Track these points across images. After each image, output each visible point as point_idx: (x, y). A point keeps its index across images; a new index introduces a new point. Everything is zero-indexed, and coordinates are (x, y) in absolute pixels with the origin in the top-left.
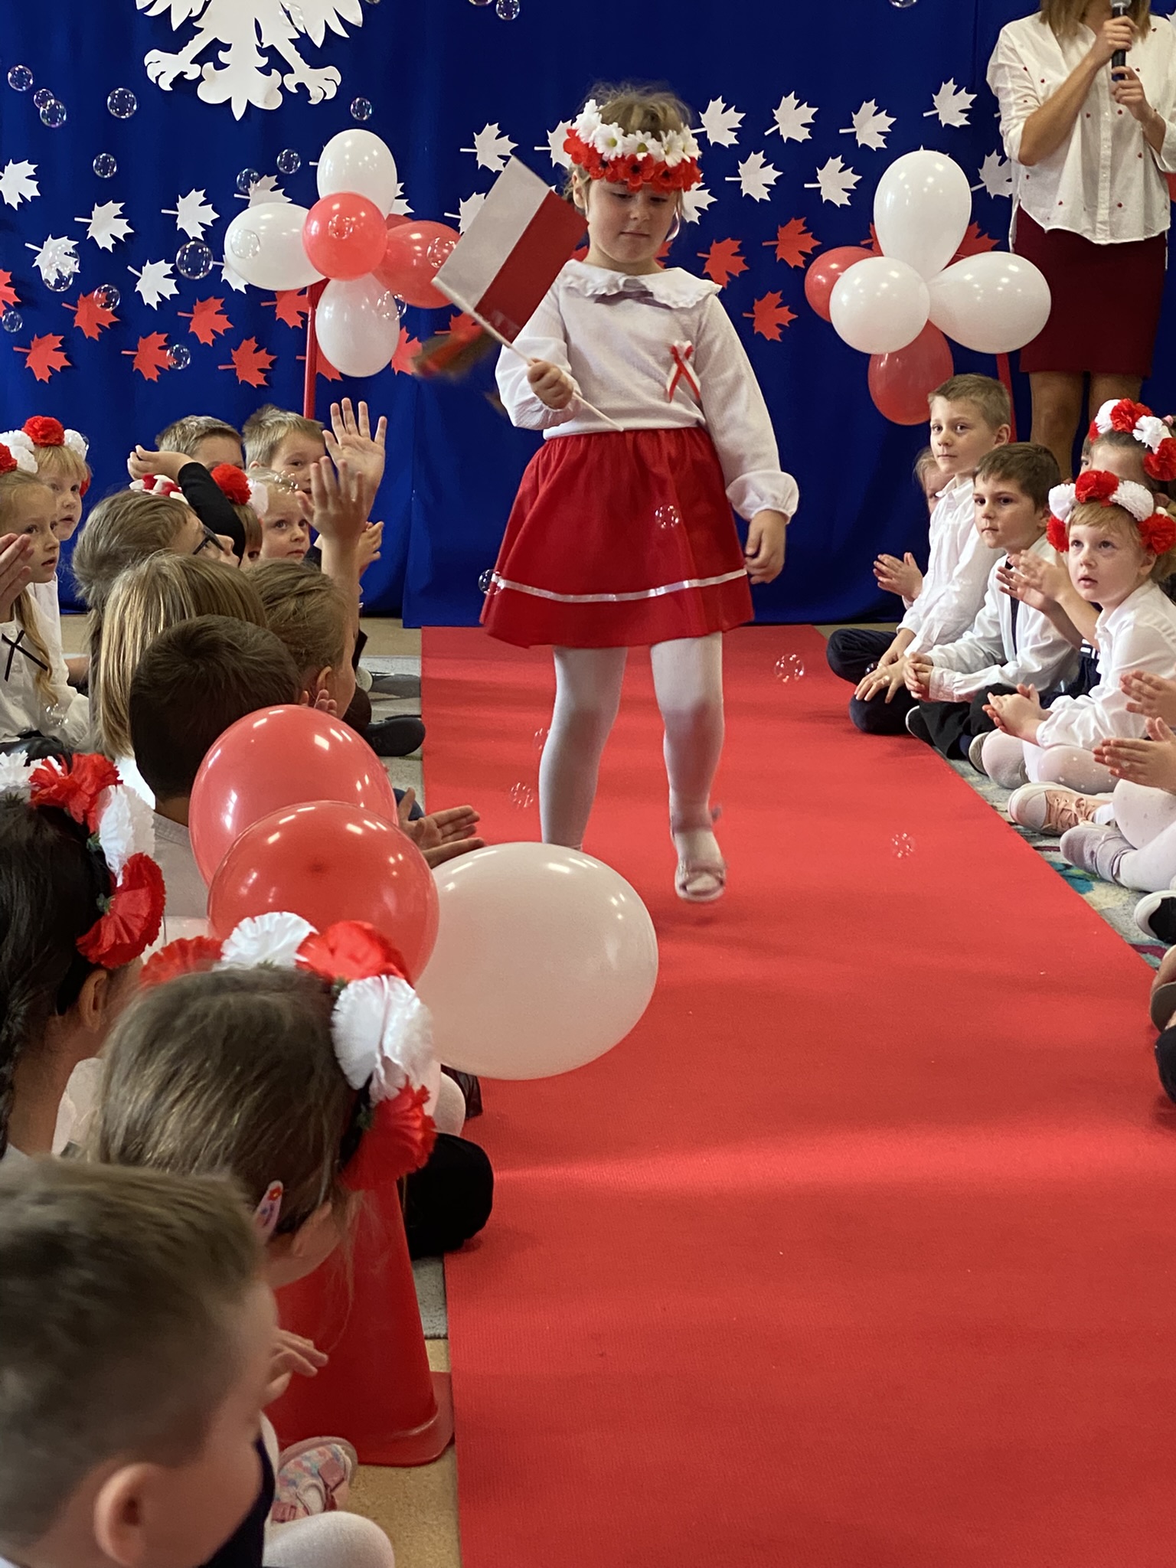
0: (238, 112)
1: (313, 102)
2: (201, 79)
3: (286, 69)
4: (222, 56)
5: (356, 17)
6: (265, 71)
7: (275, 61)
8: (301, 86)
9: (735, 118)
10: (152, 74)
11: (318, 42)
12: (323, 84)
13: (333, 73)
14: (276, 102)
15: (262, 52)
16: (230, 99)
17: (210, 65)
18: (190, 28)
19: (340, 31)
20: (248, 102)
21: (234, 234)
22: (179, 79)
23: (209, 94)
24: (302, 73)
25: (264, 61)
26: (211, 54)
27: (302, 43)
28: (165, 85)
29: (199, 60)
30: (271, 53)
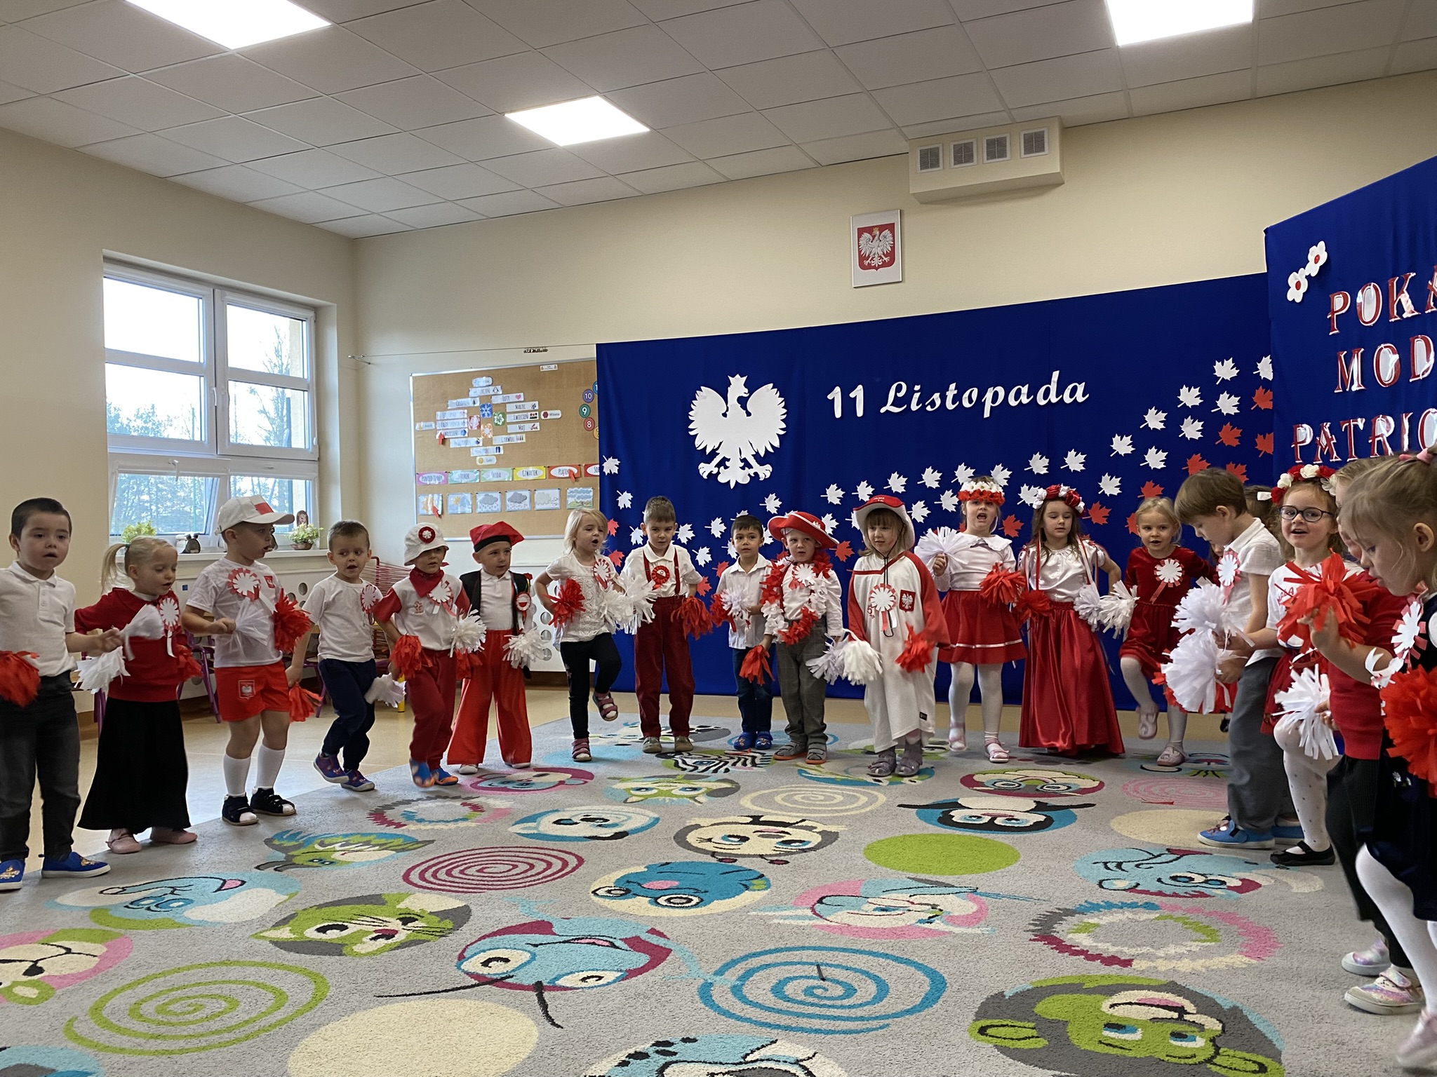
0: (732, 485)
1: (761, 479)
2: (719, 473)
3: (750, 467)
4: (727, 463)
5: (777, 444)
6: (743, 468)
7: (746, 464)
8: (756, 474)
9: (938, 475)
10: (701, 472)
11: (762, 454)
12: (765, 472)
13: (769, 467)
14: (747, 480)
15: (742, 461)
16: (729, 482)
17: (722, 468)
18: (714, 453)
19: (771, 450)
20: (737, 482)
22: (710, 474)
24: (757, 468)
25: (742, 464)
26: (723, 463)
27: (756, 456)
28: (705, 476)
29: (718, 466)
30: (744, 460)
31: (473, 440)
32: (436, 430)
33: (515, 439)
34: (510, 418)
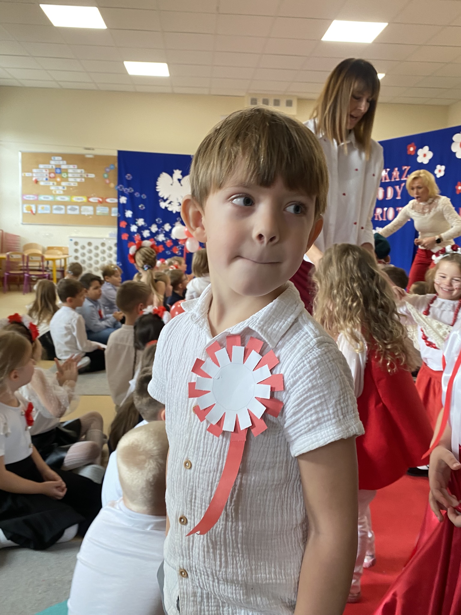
0: (174, 212)
2: (169, 207)
10: (161, 206)
18: (167, 199)
20: (176, 211)
21: (174, 231)
22: (165, 207)
23: (170, 209)
26: (170, 203)
28: (163, 208)
29: (168, 204)
31: (51, 183)
32: (32, 177)
33: (72, 184)
34: (70, 175)
